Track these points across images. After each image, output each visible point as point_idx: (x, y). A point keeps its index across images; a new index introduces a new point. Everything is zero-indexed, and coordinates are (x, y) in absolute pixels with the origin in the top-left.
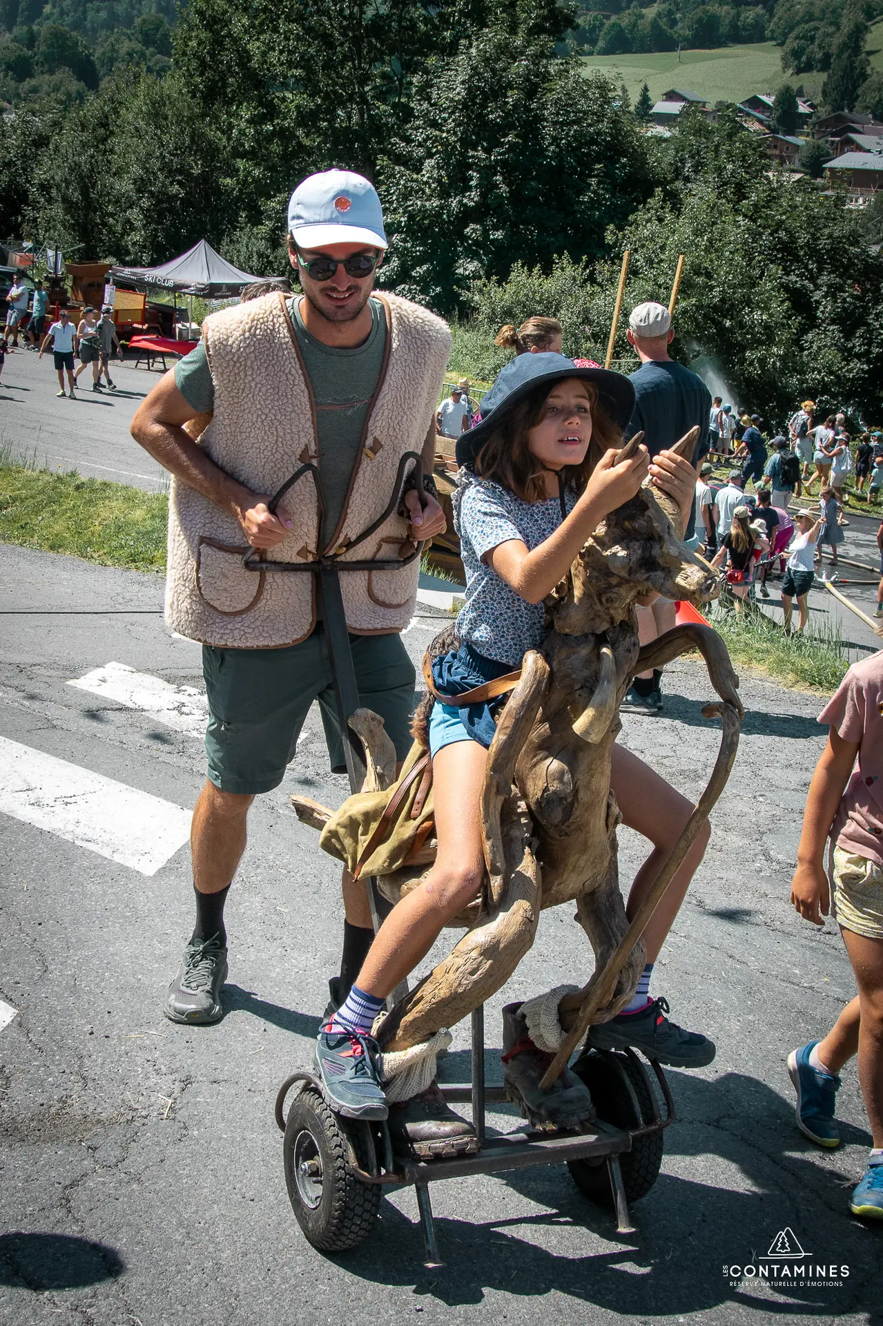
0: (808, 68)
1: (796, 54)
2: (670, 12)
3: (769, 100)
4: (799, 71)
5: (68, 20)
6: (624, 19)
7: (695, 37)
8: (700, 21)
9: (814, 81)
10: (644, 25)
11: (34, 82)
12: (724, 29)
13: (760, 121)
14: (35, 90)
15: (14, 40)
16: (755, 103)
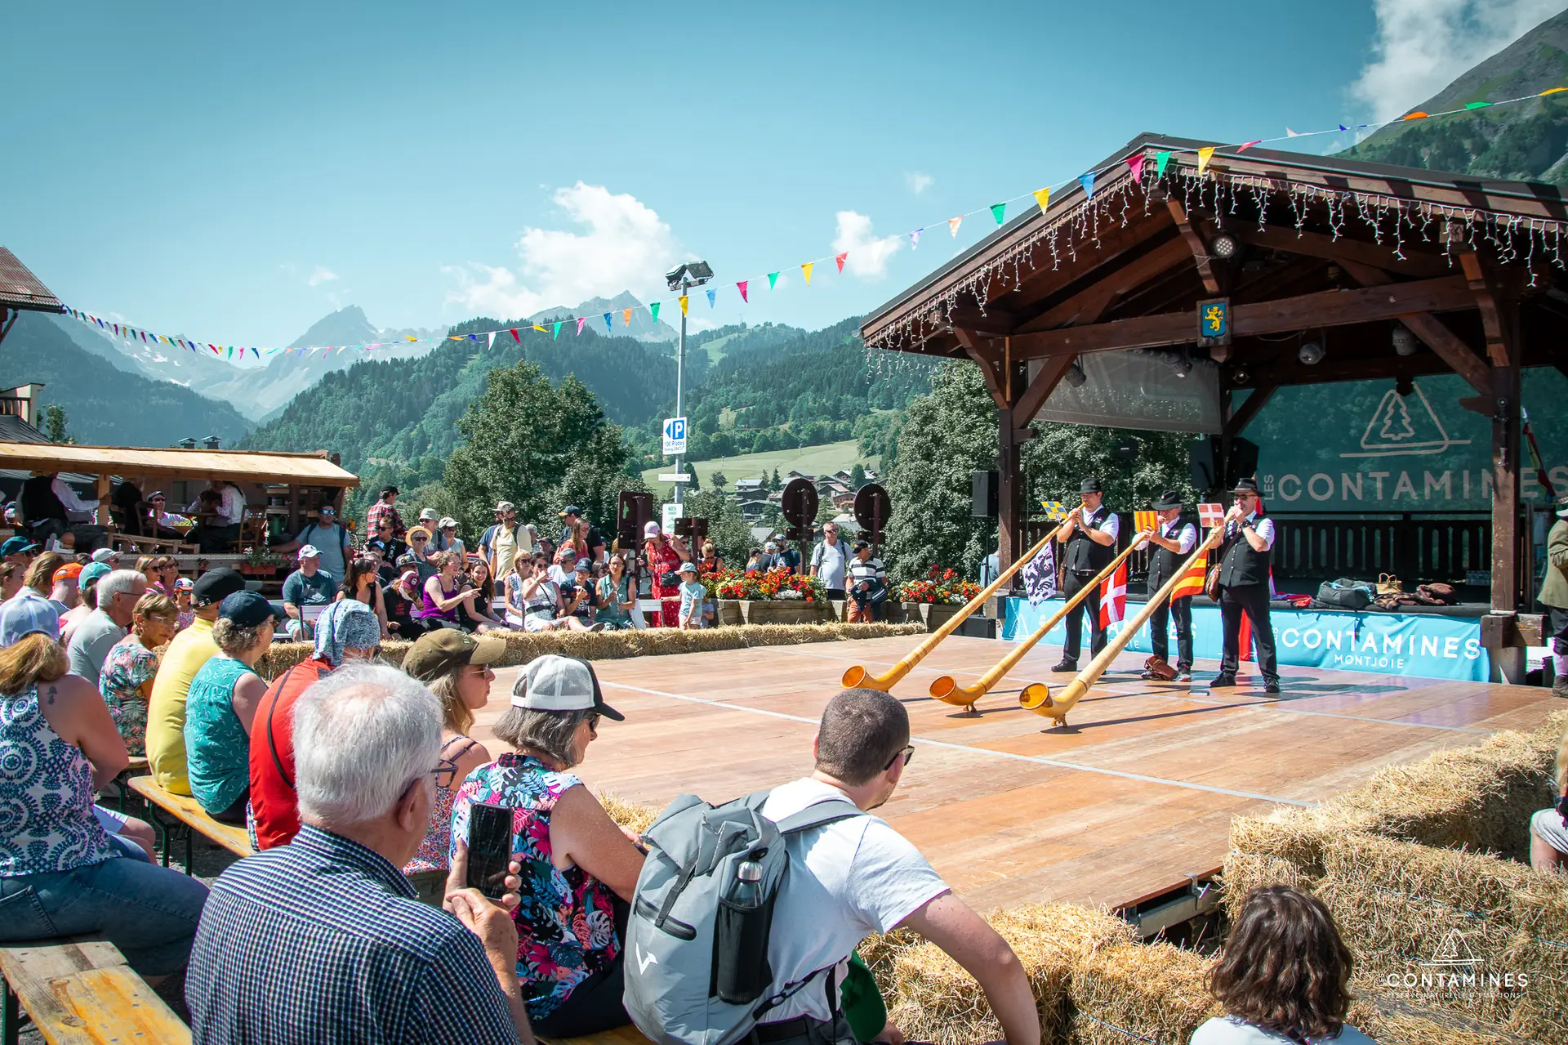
0: (873, 453)
1: (866, 446)
2: (797, 426)
3: (849, 473)
4: (868, 455)
5: (442, 452)
6: (769, 432)
7: (811, 439)
8: (812, 430)
9: (875, 461)
10: (780, 436)
11: (419, 489)
12: (826, 434)
13: (845, 486)
14: (420, 494)
15: (409, 466)
16: (840, 474)
